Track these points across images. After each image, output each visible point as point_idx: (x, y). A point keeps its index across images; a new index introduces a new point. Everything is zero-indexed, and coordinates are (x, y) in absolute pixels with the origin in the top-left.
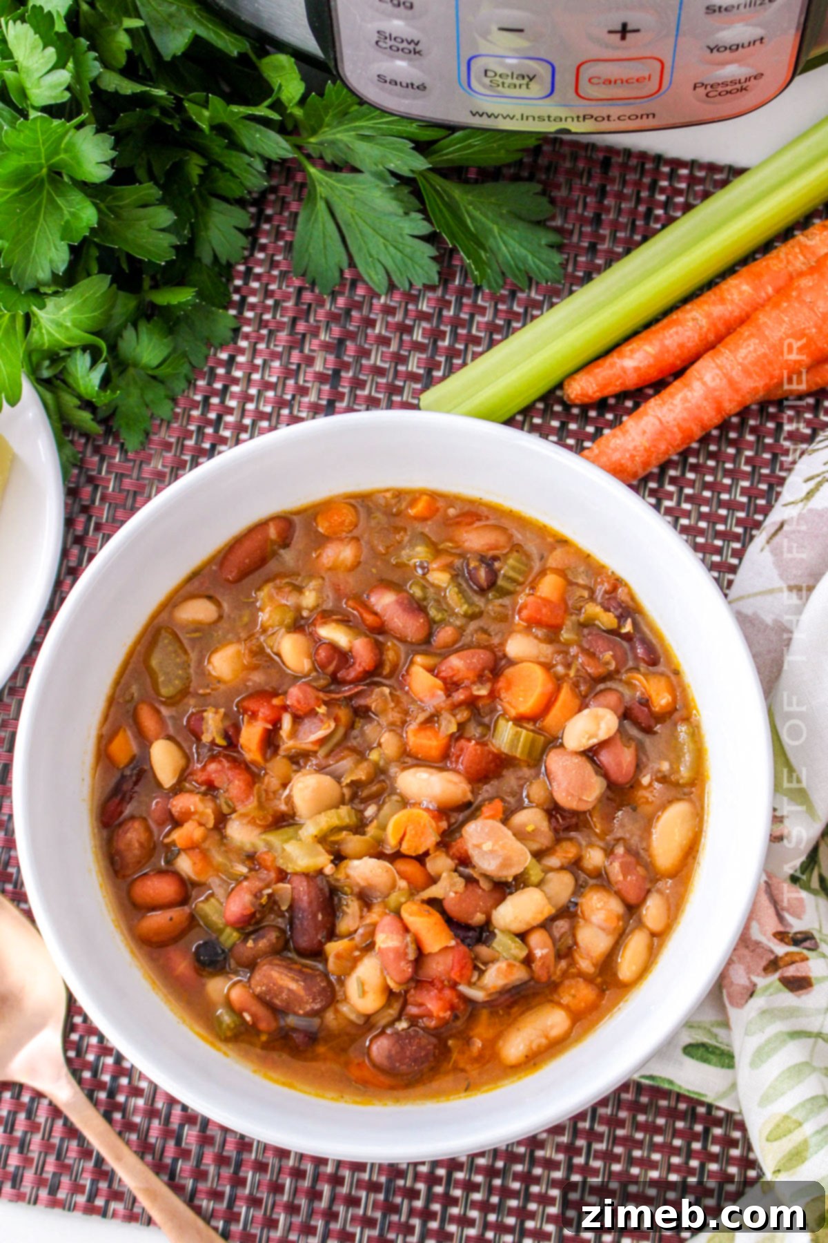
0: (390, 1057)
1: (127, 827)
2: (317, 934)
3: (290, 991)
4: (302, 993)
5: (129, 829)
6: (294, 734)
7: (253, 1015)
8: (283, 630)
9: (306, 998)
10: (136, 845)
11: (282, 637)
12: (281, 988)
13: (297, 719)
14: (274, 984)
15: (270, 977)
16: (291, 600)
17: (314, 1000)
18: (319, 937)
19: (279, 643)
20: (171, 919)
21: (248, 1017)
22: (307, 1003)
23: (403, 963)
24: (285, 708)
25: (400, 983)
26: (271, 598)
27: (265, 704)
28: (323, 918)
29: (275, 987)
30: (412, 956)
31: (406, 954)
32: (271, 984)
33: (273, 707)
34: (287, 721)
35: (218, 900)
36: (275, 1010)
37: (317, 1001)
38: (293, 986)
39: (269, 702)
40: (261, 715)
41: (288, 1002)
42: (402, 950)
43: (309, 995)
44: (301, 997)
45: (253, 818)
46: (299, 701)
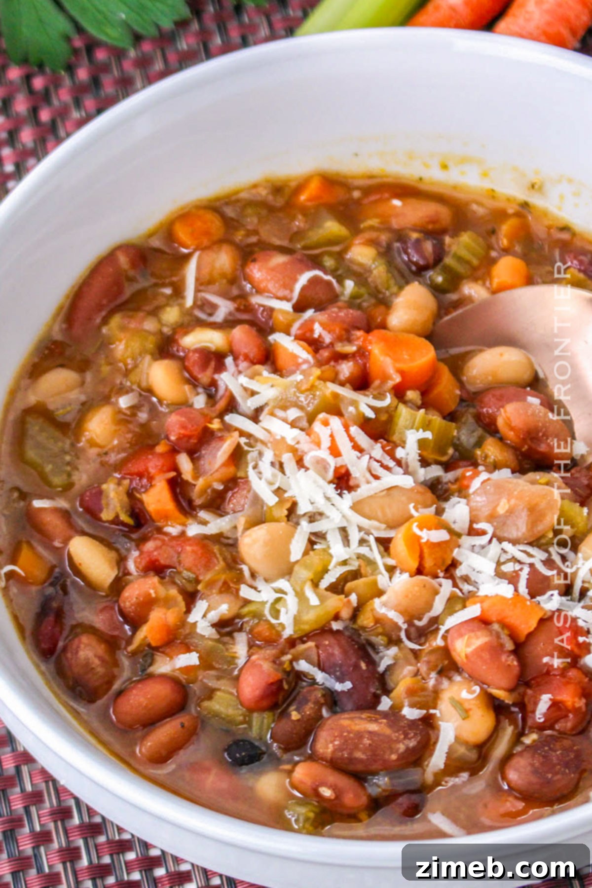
0: (535, 772)
1: (74, 647)
2: (367, 687)
3: (371, 733)
4: (388, 731)
5: (78, 647)
6: (198, 472)
7: (333, 787)
8: (148, 358)
9: (394, 736)
10: (97, 662)
11: (150, 366)
12: (360, 735)
13: (193, 454)
14: (349, 732)
15: (342, 729)
17: (406, 736)
18: (372, 690)
19: (148, 374)
21: (327, 792)
22: (398, 741)
23: (504, 658)
24: (174, 451)
25: (511, 690)
26: (123, 328)
27: (150, 457)
28: (367, 666)
29: (351, 735)
30: (509, 646)
31: (502, 646)
32: (345, 734)
33: (162, 455)
34: (184, 462)
35: (224, 691)
36: (360, 777)
37: (409, 736)
38: (373, 727)
39: (153, 454)
40: (152, 471)
41: (374, 750)
42: (495, 644)
43: (397, 731)
44: (389, 737)
45: (225, 583)
46: (183, 427)
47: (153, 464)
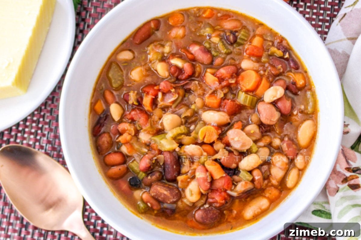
0: (202, 218)
2: (174, 173)
3: (164, 194)
4: (169, 195)
5: (103, 137)
6: (163, 100)
7: (151, 204)
8: (158, 61)
9: (170, 197)
10: (106, 143)
11: (157, 64)
12: (161, 194)
13: (164, 94)
15: (157, 190)
16: (160, 50)
17: (174, 198)
18: (175, 174)
19: (156, 66)
20: (120, 169)
21: (149, 205)
22: (171, 199)
23: (206, 183)
24: (159, 90)
25: (205, 191)
26: (153, 50)
27: (152, 89)
28: (176, 167)
29: (159, 193)
30: (209, 180)
31: (207, 180)
32: (157, 192)
33: (155, 90)
34: (160, 95)
35: (137, 162)
36: (159, 202)
37: (175, 198)
38: (166, 193)
39: (153, 88)
40: (150, 93)
41: (164, 199)
42: (205, 178)
43: (172, 196)
44: (169, 197)
45: (149, 131)
46: (164, 88)
47: (151, 92)
